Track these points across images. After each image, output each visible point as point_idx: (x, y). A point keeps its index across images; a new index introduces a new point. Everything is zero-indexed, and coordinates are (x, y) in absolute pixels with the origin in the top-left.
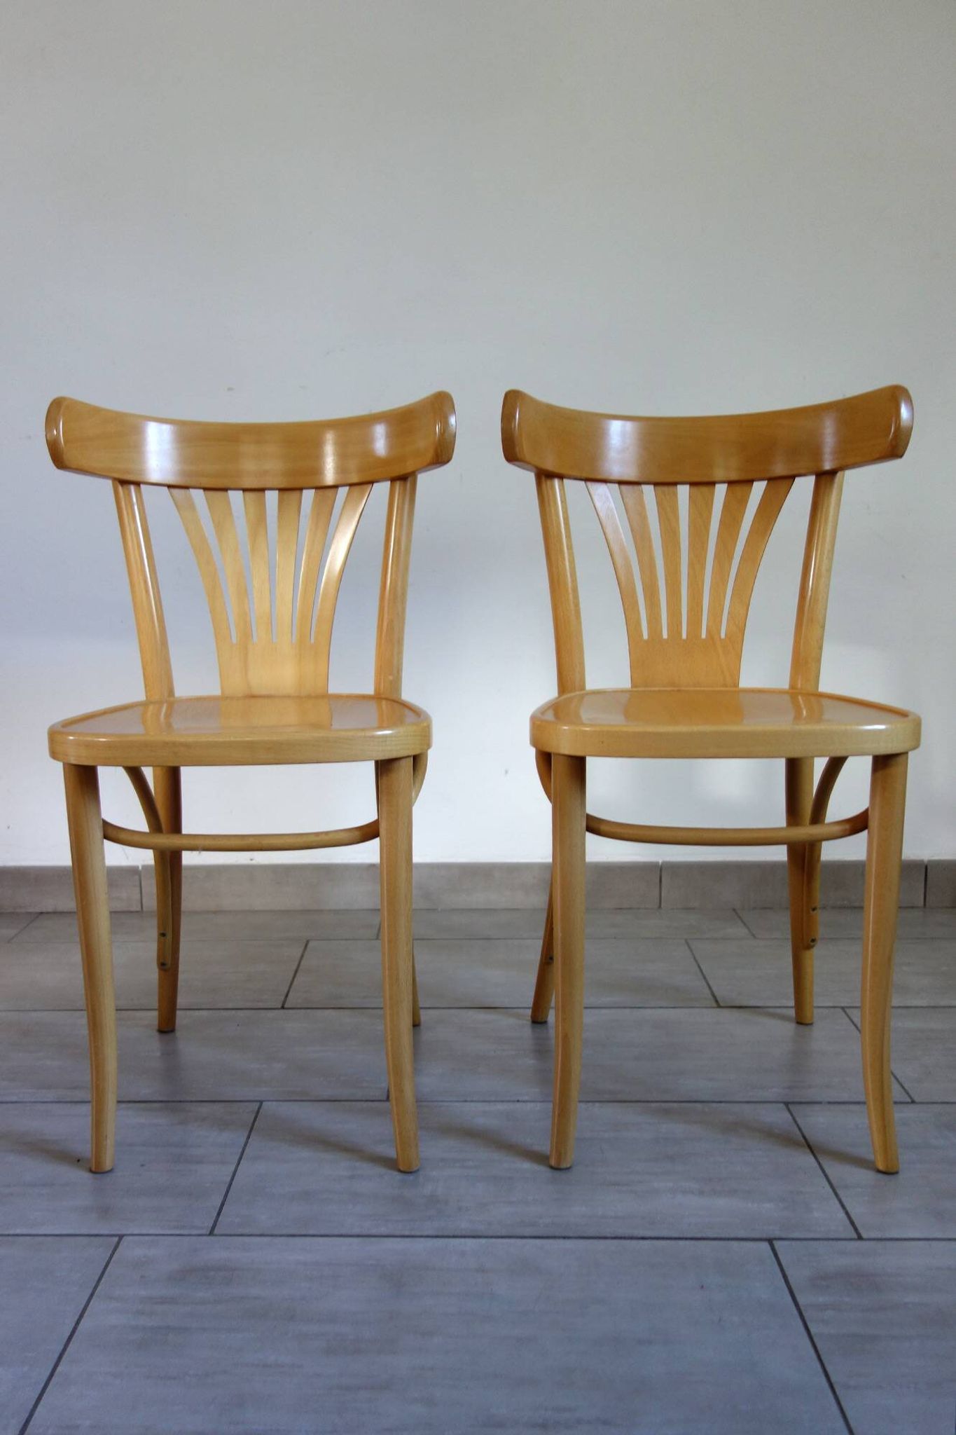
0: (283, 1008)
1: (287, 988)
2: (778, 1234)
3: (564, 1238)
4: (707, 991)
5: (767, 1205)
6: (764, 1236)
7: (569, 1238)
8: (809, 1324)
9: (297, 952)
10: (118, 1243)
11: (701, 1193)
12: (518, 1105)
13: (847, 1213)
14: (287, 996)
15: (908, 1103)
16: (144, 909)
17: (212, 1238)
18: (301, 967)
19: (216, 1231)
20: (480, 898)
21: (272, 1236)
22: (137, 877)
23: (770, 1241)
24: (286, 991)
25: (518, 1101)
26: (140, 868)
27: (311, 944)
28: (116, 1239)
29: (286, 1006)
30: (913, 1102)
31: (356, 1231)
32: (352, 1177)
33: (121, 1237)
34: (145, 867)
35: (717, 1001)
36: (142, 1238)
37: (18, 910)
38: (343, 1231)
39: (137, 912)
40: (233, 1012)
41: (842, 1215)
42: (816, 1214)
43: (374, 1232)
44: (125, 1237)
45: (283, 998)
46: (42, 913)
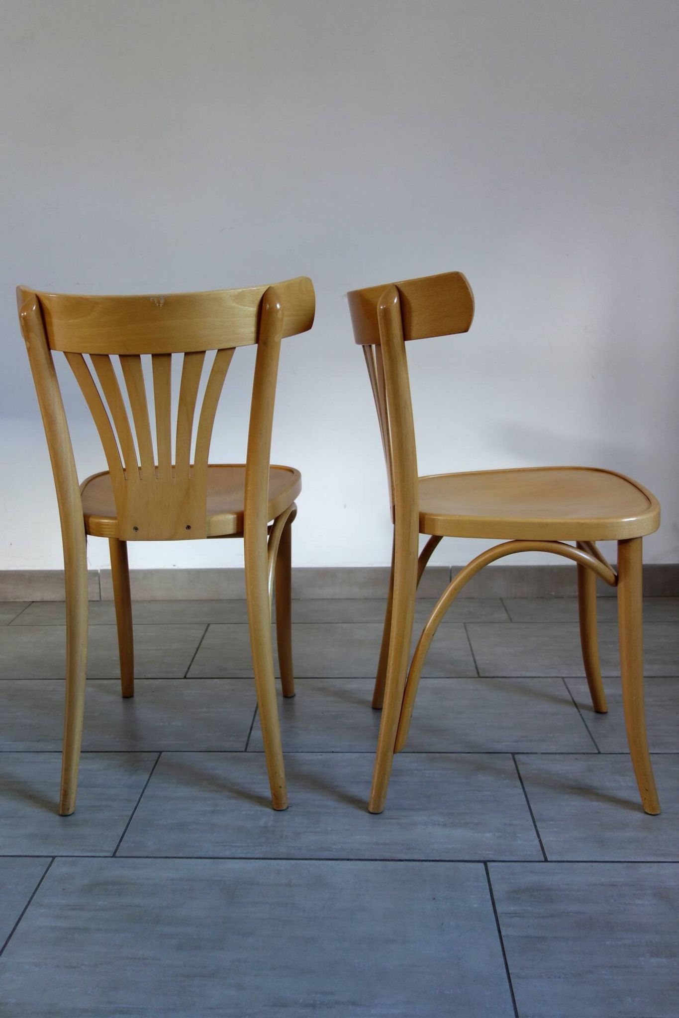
0: (185, 678)
1: (190, 663)
2: (492, 857)
3: (348, 860)
4: (473, 664)
5: (488, 835)
6: (482, 859)
7: (351, 860)
8: (501, 927)
9: (200, 633)
10: (52, 862)
11: (445, 825)
12: (332, 755)
13: (540, 841)
14: (189, 668)
15: (596, 754)
16: (102, 599)
17: (114, 859)
18: (201, 646)
19: (117, 854)
20: (328, 592)
21: (154, 857)
22: (97, 578)
23: (485, 862)
24: (189, 665)
25: (333, 752)
26: (99, 572)
27: (211, 627)
28: (50, 859)
29: (187, 677)
30: (599, 753)
31: (210, 854)
32: (213, 812)
33: (54, 857)
34: (103, 571)
35: (478, 673)
36: (67, 858)
37: (17, 600)
38: (203, 855)
39: (98, 601)
40: (151, 680)
41: (537, 842)
42: (519, 842)
43: (221, 855)
44: (56, 858)
45: (186, 669)
46: (33, 602)
